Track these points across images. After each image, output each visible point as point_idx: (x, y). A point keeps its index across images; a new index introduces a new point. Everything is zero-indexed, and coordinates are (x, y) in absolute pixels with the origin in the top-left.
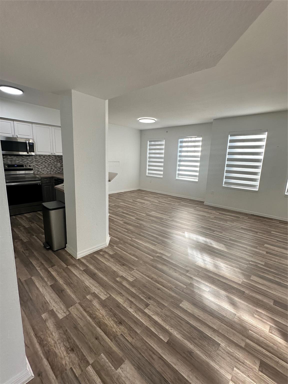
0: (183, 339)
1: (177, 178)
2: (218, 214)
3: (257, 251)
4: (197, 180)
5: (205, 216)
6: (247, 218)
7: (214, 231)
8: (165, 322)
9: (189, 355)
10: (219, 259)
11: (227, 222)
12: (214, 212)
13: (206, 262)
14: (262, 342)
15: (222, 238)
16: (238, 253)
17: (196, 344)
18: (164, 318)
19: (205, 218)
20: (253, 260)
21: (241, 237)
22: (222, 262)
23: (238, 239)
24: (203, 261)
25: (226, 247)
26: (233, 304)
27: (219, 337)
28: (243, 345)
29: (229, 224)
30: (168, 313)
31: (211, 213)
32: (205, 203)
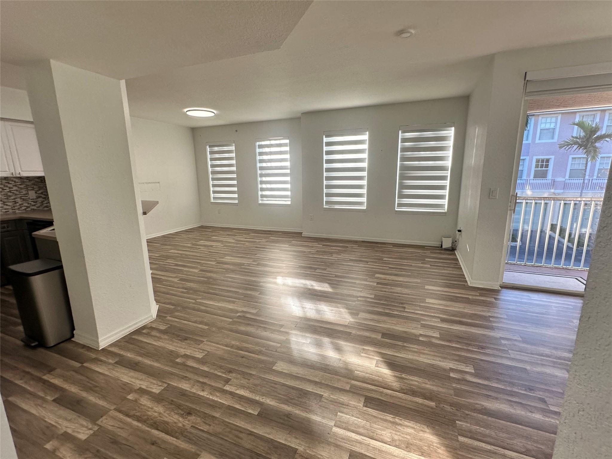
0: (278, 404)
1: (260, 201)
2: (321, 246)
3: (367, 284)
4: (289, 203)
5: (305, 252)
6: (357, 246)
7: (316, 269)
8: (254, 393)
9: (286, 418)
10: (322, 303)
11: (332, 255)
12: (315, 244)
13: (306, 310)
14: (369, 379)
15: (326, 276)
16: (345, 291)
17: (295, 405)
18: (251, 389)
19: (304, 254)
20: (362, 294)
21: (350, 270)
22: (326, 305)
23: (345, 274)
24: (302, 310)
25: (330, 286)
26: (338, 349)
27: (321, 388)
28: (348, 388)
29: (335, 257)
30: (257, 382)
31: (312, 247)
32: (304, 235)
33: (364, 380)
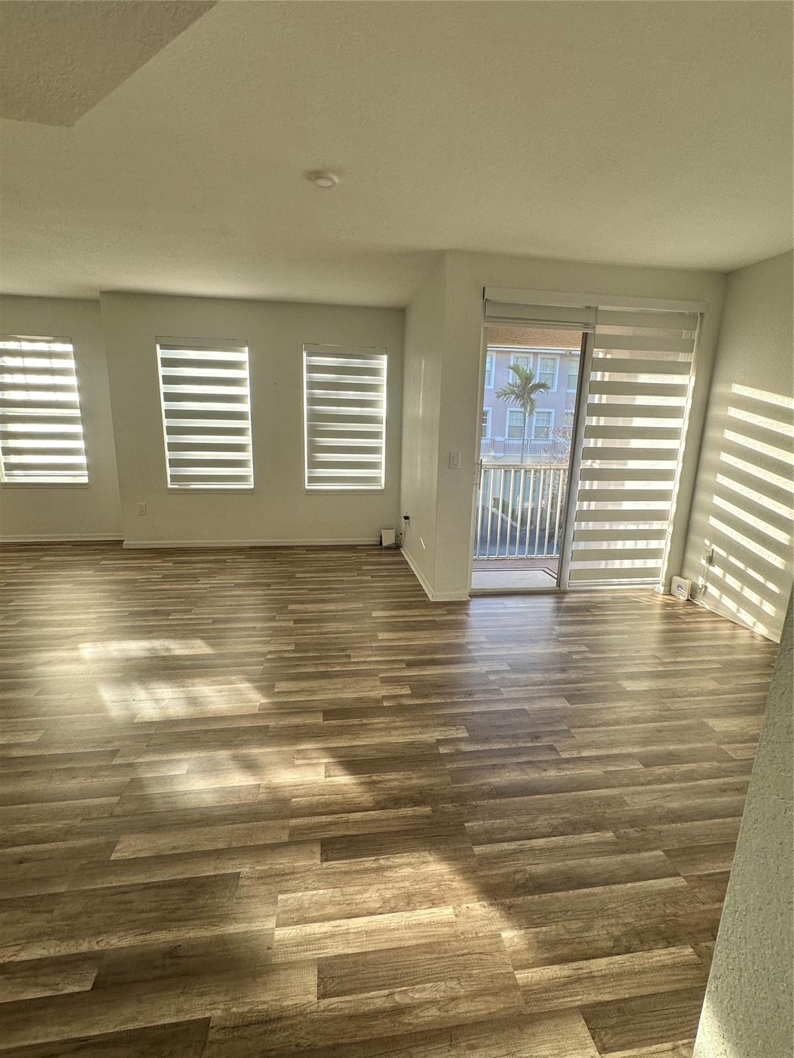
2: (171, 564)
3: (276, 627)
4: (85, 480)
5: (136, 581)
6: (244, 557)
7: (169, 613)
8: (72, 938)
10: (198, 680)
11: (198, 581)
12: (157, 563)
13: (164, 704)
15: (194, 624)
16: (239, 647)
18: (63, 931)
19: (136, 587)
20: (271, 649)
21: (238, 605)
22: (205, 684)
23: (233, 613)
24: (154, 705)
25: (206, 642)
26: (250, 766)
28: (285, 837)
29: (203, 584)
31: (151, 568)
32: (128, 545)
33: (313, 811)
